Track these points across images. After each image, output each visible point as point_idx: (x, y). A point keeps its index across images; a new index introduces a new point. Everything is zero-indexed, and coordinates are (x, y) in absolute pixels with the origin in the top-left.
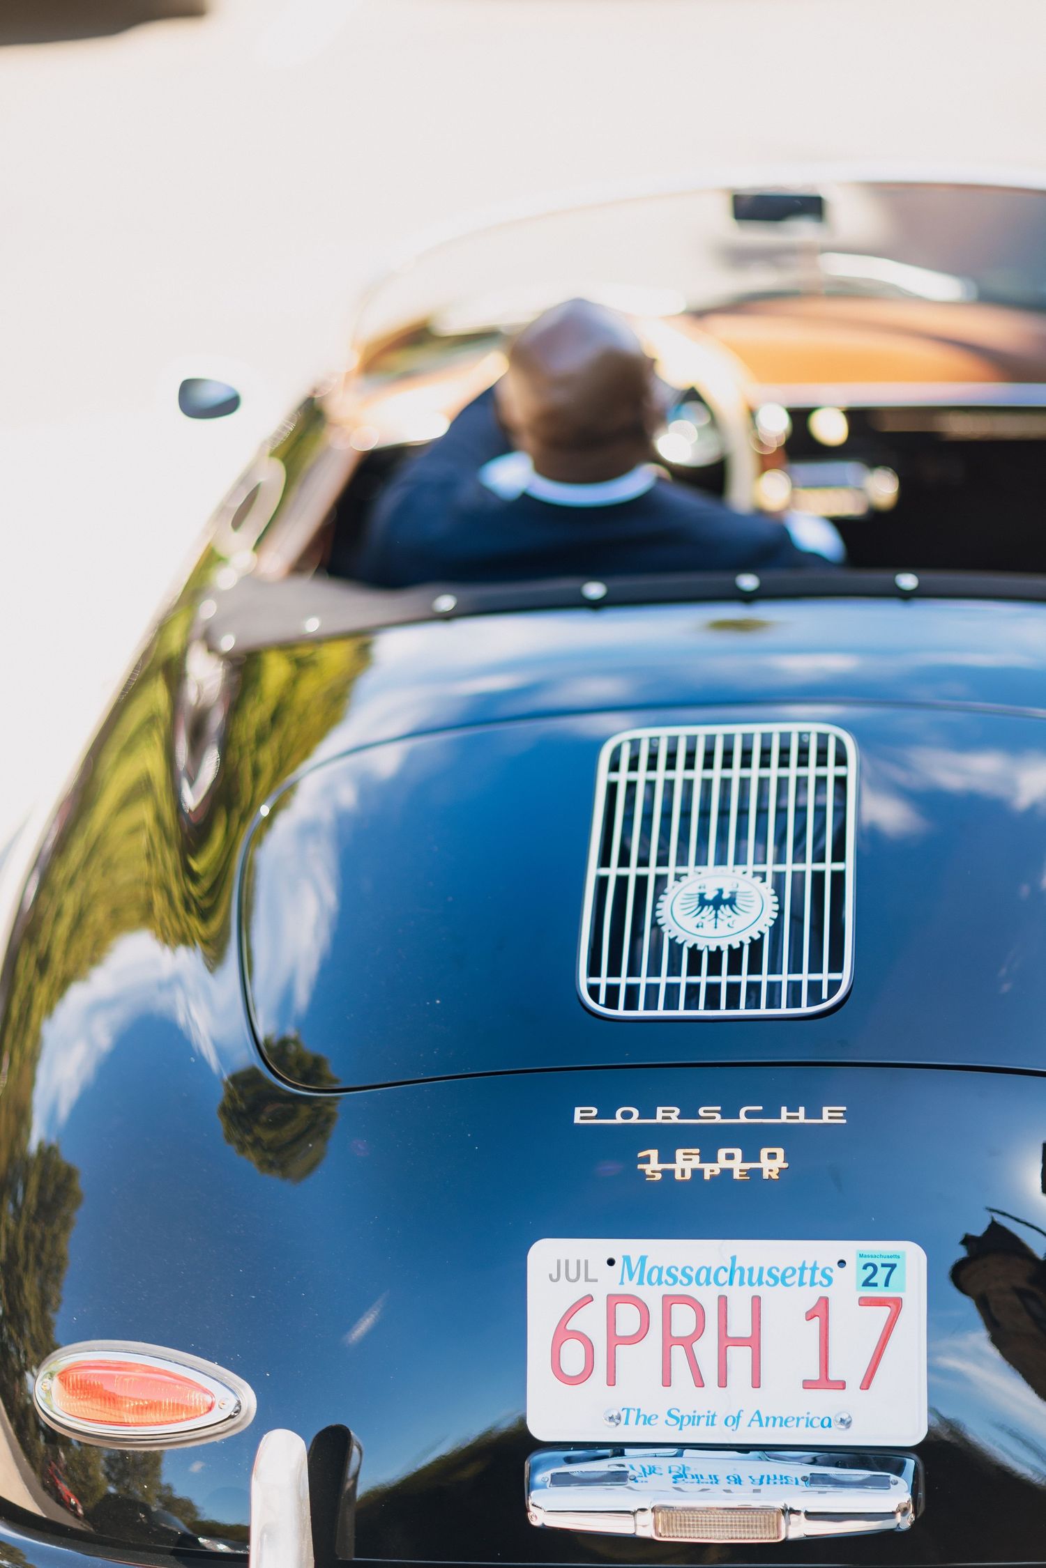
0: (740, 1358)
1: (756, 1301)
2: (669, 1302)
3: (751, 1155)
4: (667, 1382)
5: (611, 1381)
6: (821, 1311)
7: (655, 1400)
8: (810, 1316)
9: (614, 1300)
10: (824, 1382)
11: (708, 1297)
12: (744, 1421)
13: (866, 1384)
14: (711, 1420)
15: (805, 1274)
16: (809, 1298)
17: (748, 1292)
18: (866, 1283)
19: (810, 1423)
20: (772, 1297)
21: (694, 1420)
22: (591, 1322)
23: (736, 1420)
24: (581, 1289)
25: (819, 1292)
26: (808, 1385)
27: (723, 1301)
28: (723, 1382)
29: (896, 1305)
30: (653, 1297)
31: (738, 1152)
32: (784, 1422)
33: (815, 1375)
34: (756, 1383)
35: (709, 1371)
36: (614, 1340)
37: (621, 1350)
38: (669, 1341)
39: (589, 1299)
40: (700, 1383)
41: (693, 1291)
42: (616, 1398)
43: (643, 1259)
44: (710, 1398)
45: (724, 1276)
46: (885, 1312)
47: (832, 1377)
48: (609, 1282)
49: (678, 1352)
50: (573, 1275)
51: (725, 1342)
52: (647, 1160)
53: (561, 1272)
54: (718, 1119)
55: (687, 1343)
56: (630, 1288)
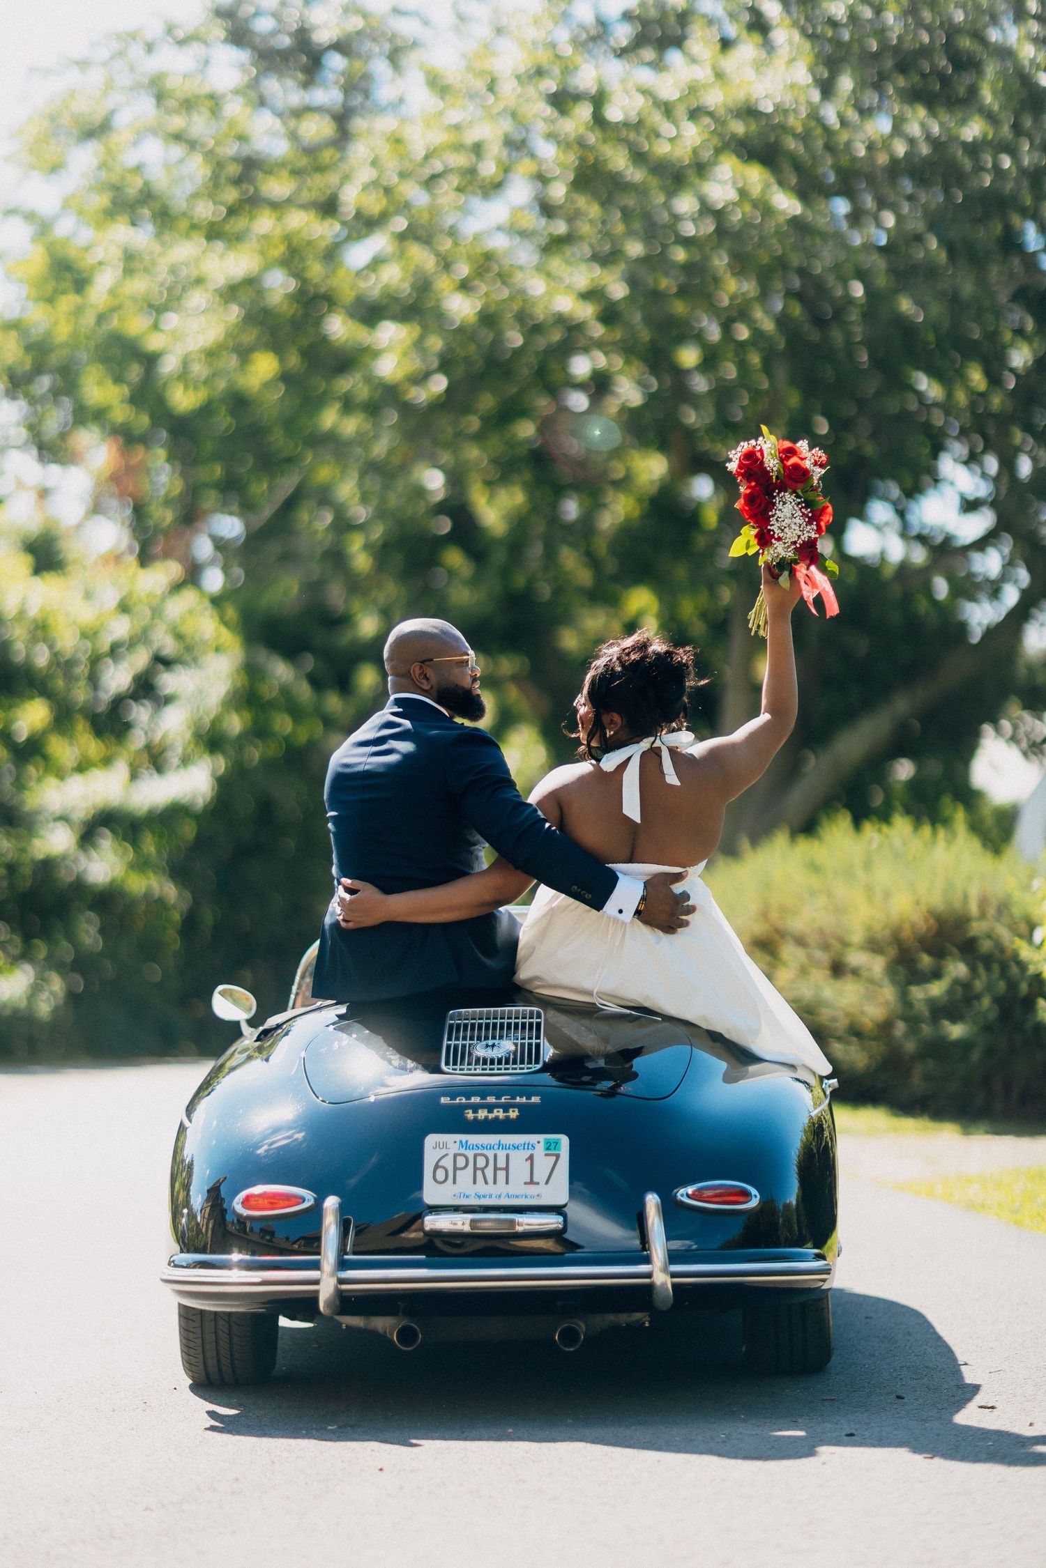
0: (501, 1175)
1: (508, 1156)
2: (475, 1156)
3: (506, 1111)
4: (475, 1182)
5: (454, 1182)
6: (531, 1158)
7: (471, 1189)
8: (527, 1160)
9: (455, 1156)
10: (532, 1182)
11: (490, 1154)
12: (502, 1197)
13: (547, 1182)
14: (491, 1196)
15: (526, 1146)
16: (527, 1153)
17: (505, 1152)
18: (548, 1149)
19: (526, 1197)
20: (513, 1154)
21: (484, 1196)
22: (448, 1163)
23: (500, 1196)
24: (444, 1152)
25: (530, 1152)
26: (526, 1183)
27: (495, 1156)
28: (495, 1182)
29: (558, 1156)
30: (470, 1154)
31: (501, 1110)
32: (517, 1197)
33: (529, 1181)
34: (507, 1182)
35: (491, 1179)
36: (455, 1169)
37: (458, 1172)
38: (475, 1169)
39: (447, 1155)
40: (486, 1182)
41: (485, 1152)
42: (457, 1189)
43: (467, 1142)
44: (490, 1189)
45: (496, 1147)
46: (554, 1158)
47: (535, 1180)
48: (454, 1149)
49: (479, 1173)
50: (441, 1147)
51: (496, 1169)
52: (468, 1113)
53: (437, 1146)
54: (494, 1101)
55: (483, 1170)
56: (462, 1151)
